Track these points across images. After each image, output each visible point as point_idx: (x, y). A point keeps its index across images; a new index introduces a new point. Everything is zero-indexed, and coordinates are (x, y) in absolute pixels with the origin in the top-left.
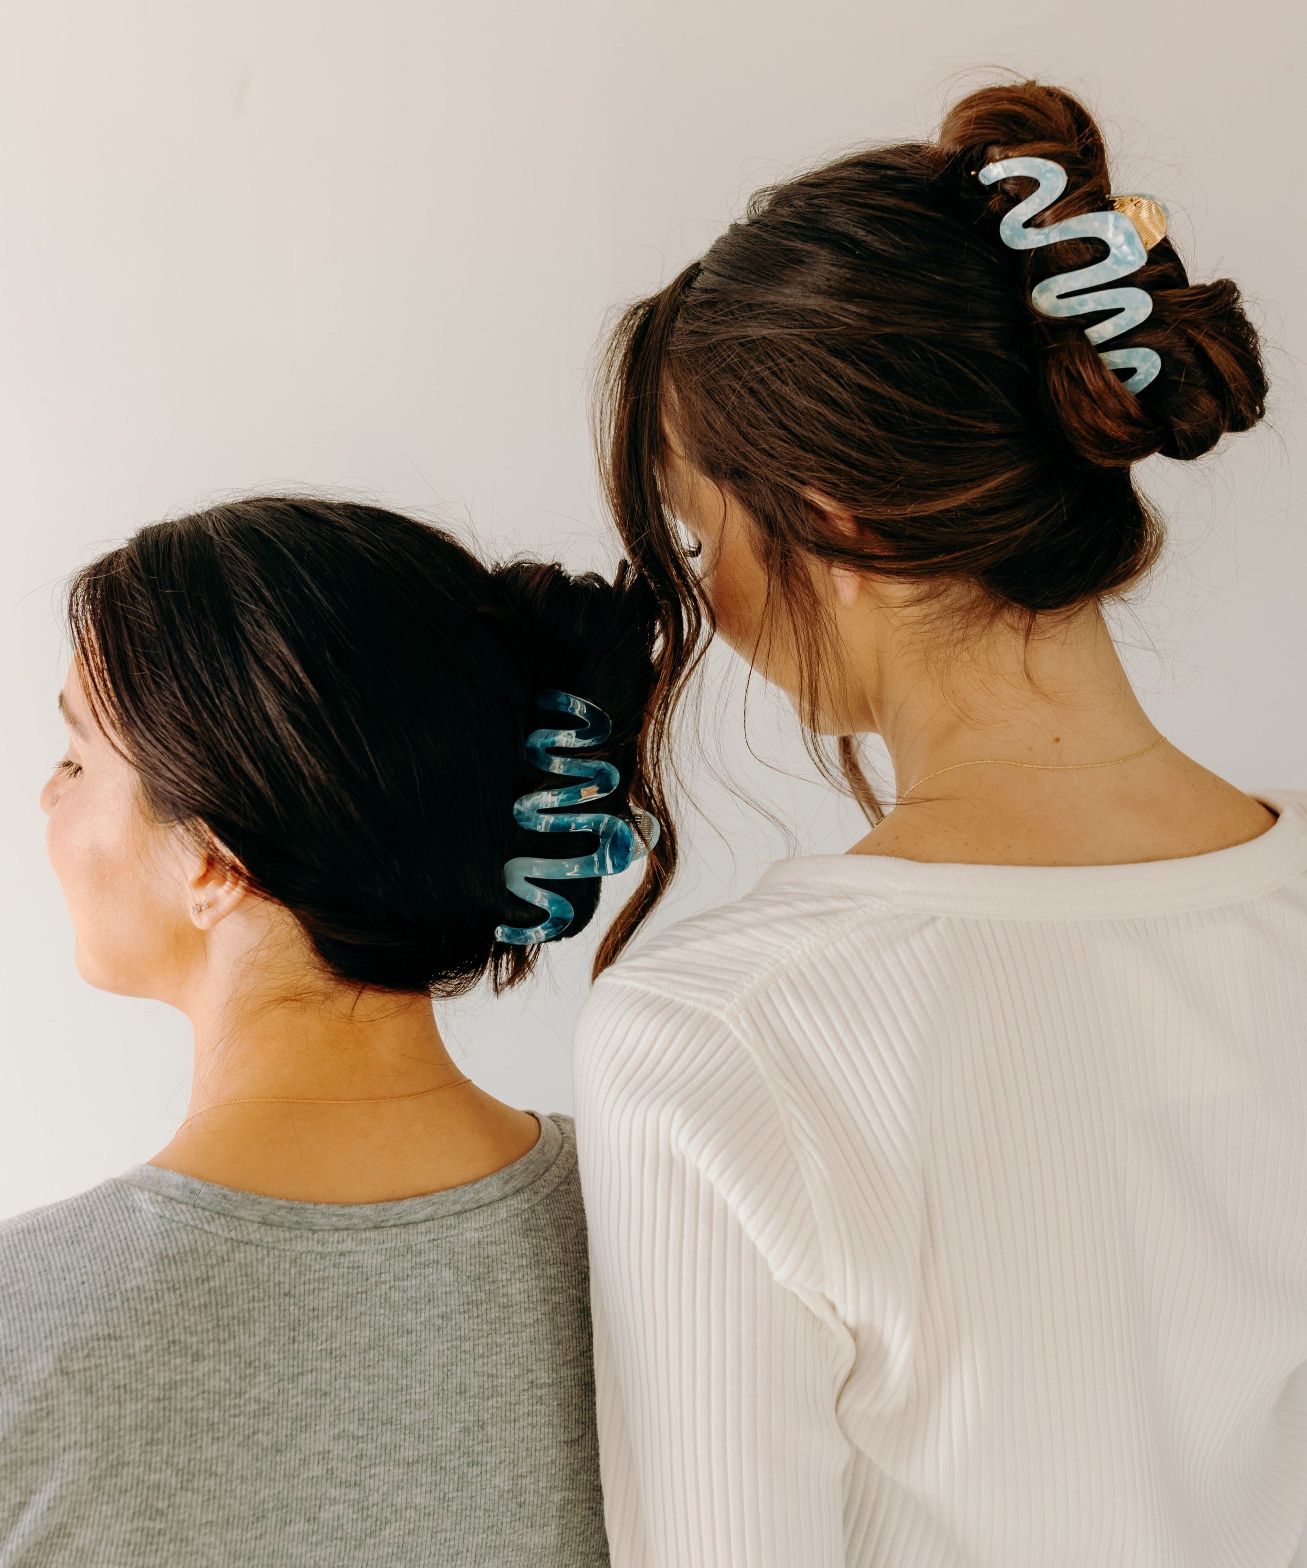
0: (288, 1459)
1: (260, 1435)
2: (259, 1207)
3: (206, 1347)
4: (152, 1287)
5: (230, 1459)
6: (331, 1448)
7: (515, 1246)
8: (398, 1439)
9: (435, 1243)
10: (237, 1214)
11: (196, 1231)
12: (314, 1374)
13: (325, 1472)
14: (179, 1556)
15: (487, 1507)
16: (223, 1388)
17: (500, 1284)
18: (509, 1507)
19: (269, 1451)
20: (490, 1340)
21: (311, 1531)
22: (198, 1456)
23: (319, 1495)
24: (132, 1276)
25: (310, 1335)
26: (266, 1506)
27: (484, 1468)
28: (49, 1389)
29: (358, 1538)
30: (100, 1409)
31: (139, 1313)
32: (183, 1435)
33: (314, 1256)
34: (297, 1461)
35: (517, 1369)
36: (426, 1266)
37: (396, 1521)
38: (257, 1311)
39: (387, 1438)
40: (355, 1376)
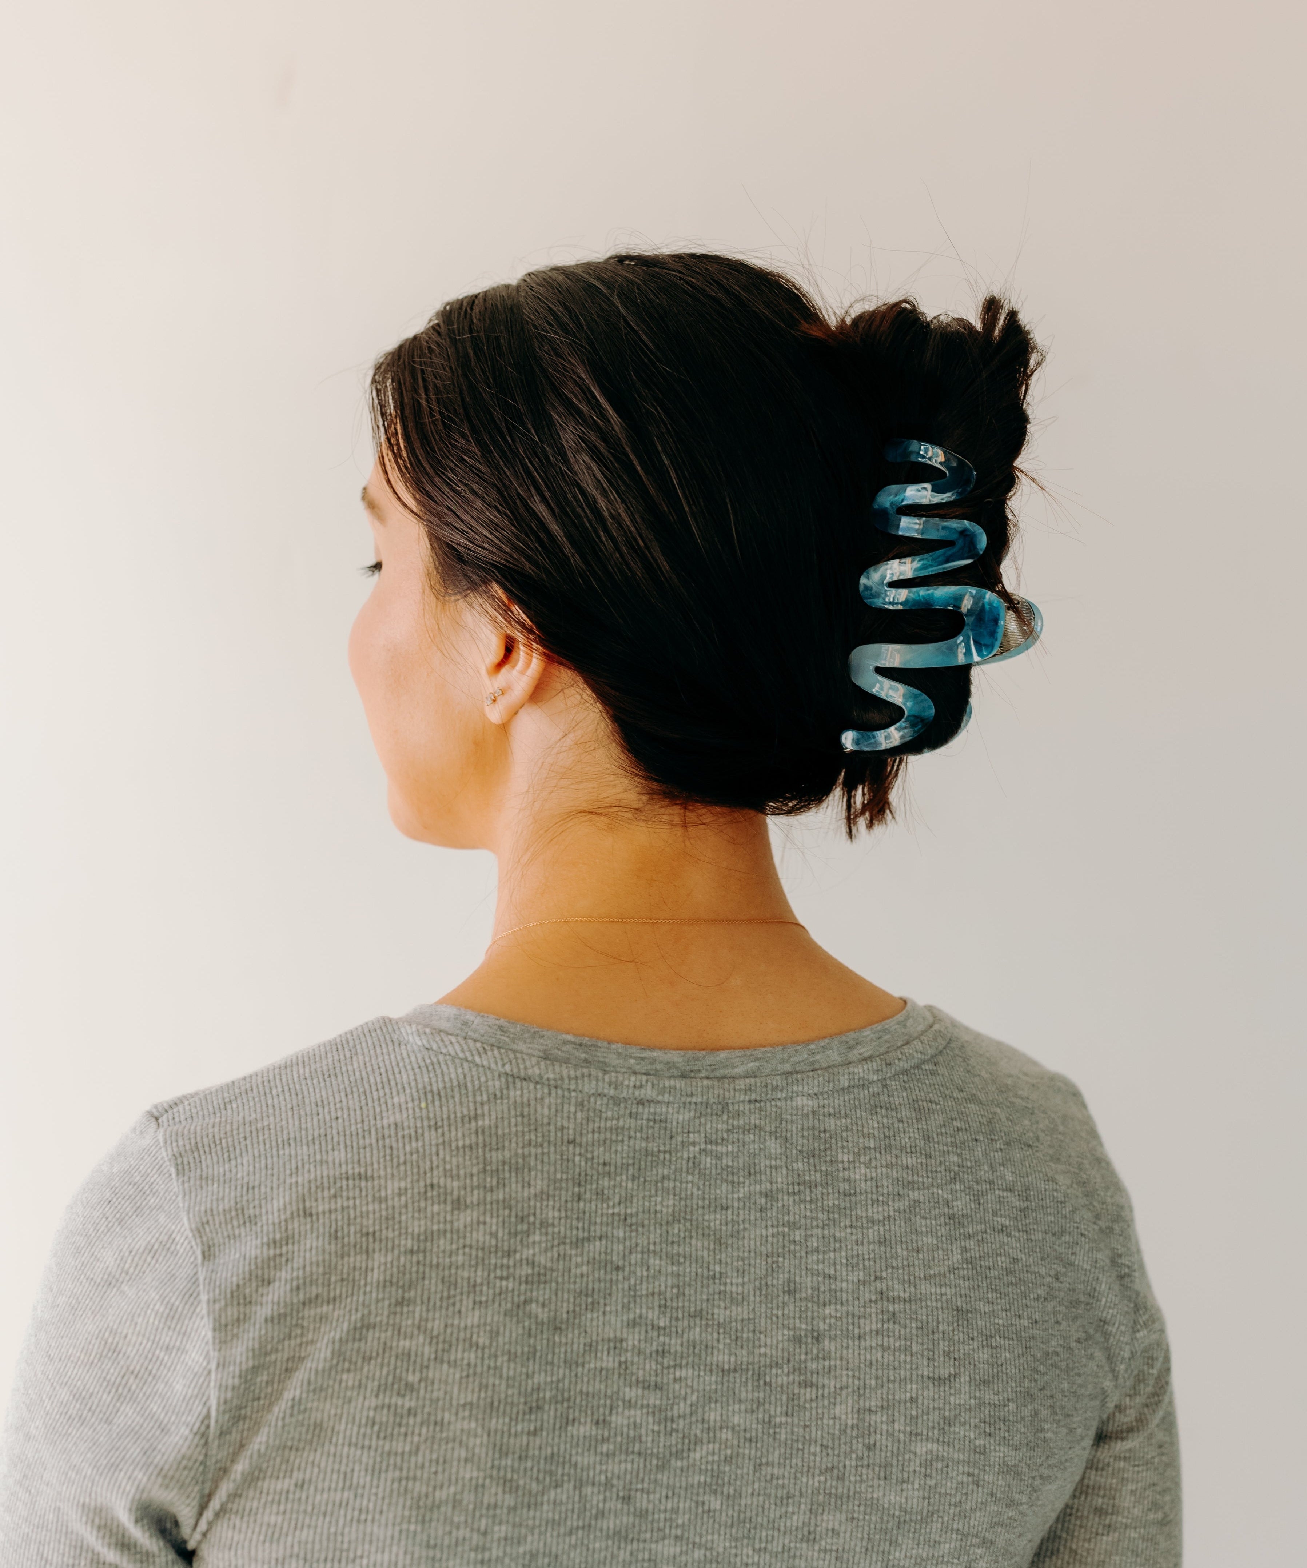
0: (569, 1341)
1: (534, 1306)
2: (541, 1041)
3: (469, 1194)
4: (412, 1125)
5: (495, 1329)
6: (625, 1336)
7: (859, 1123)
8: (709, 1338)
9: (758, 1105)
10: (514, 1047)
11: (466, 1065)
12: (604, 1242)
13: (617, 1365)
14: (433, 1443)
15: (825, 1442)
16: (487, 1244)
17: (840, 1165)
18: (854, 1447)
19: (545, 1327)
20: (826, 1232)
21: (600, 1437)
22: (456, 1322)
23: (609, 1392)
24: (390, 1112)
25: (600, 1194)
26: (541, 1395)
27: (820, 1392)
28: (290, 1232)
29: (661, 1456)
30: (346, 1259)
31: (395, 1152)
32: (439, 1296)
33: (605, 1100)
34: (582, 1346)
35: (861, 1273)
36: (746, 1130)
37: (709, 1442)
38: (533, 1158)
39: (696, 1334)
40: (654, 1251)
